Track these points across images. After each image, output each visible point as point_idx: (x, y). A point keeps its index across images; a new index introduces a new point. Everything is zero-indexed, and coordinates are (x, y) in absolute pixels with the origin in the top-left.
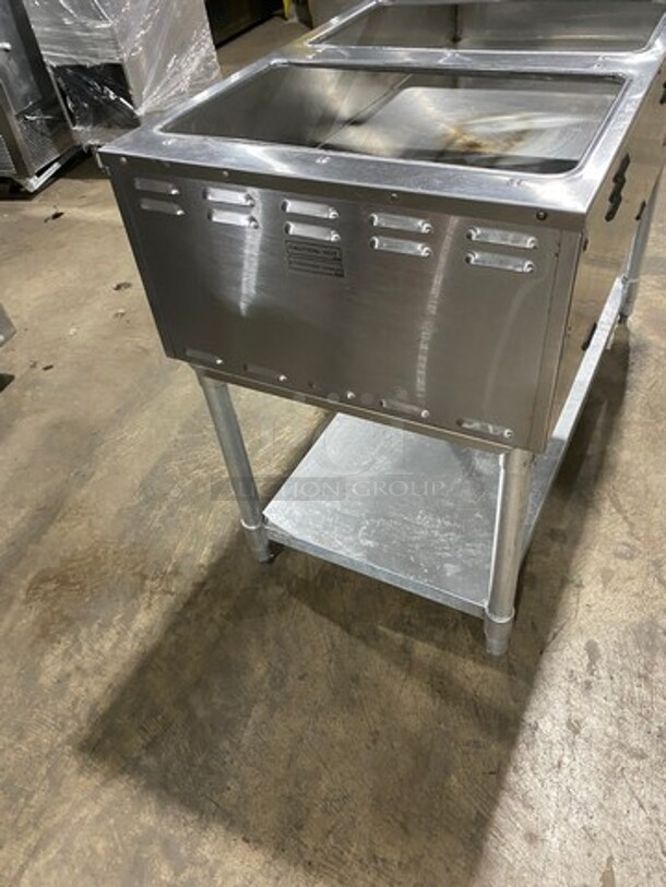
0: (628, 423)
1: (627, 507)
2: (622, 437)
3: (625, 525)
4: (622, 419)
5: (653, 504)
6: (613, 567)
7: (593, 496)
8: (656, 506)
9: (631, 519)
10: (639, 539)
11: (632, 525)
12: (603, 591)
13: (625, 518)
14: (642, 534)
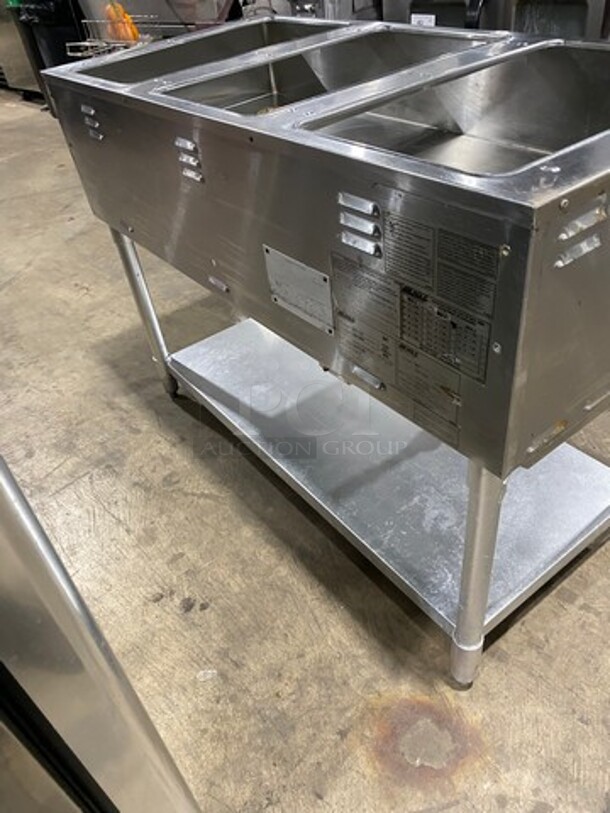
0: (282, 559)
1: (202, 501)
2: (268, 541)
3: (189, 491)
4: (289, 557)
5: (190, 518)
6: (168, 466)
7: (229, 488)
8: (187, 519)
9: (190, 498)
10: (173, 491)
11: (186, 494)
12: (160, 454)
13: (193, 494)
14: (174, 495)
